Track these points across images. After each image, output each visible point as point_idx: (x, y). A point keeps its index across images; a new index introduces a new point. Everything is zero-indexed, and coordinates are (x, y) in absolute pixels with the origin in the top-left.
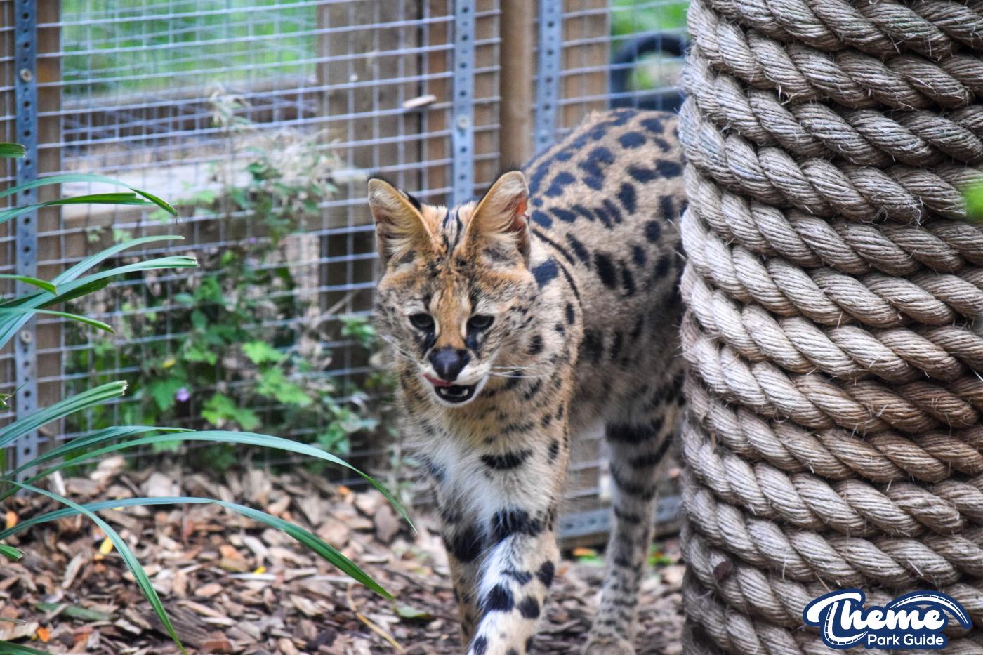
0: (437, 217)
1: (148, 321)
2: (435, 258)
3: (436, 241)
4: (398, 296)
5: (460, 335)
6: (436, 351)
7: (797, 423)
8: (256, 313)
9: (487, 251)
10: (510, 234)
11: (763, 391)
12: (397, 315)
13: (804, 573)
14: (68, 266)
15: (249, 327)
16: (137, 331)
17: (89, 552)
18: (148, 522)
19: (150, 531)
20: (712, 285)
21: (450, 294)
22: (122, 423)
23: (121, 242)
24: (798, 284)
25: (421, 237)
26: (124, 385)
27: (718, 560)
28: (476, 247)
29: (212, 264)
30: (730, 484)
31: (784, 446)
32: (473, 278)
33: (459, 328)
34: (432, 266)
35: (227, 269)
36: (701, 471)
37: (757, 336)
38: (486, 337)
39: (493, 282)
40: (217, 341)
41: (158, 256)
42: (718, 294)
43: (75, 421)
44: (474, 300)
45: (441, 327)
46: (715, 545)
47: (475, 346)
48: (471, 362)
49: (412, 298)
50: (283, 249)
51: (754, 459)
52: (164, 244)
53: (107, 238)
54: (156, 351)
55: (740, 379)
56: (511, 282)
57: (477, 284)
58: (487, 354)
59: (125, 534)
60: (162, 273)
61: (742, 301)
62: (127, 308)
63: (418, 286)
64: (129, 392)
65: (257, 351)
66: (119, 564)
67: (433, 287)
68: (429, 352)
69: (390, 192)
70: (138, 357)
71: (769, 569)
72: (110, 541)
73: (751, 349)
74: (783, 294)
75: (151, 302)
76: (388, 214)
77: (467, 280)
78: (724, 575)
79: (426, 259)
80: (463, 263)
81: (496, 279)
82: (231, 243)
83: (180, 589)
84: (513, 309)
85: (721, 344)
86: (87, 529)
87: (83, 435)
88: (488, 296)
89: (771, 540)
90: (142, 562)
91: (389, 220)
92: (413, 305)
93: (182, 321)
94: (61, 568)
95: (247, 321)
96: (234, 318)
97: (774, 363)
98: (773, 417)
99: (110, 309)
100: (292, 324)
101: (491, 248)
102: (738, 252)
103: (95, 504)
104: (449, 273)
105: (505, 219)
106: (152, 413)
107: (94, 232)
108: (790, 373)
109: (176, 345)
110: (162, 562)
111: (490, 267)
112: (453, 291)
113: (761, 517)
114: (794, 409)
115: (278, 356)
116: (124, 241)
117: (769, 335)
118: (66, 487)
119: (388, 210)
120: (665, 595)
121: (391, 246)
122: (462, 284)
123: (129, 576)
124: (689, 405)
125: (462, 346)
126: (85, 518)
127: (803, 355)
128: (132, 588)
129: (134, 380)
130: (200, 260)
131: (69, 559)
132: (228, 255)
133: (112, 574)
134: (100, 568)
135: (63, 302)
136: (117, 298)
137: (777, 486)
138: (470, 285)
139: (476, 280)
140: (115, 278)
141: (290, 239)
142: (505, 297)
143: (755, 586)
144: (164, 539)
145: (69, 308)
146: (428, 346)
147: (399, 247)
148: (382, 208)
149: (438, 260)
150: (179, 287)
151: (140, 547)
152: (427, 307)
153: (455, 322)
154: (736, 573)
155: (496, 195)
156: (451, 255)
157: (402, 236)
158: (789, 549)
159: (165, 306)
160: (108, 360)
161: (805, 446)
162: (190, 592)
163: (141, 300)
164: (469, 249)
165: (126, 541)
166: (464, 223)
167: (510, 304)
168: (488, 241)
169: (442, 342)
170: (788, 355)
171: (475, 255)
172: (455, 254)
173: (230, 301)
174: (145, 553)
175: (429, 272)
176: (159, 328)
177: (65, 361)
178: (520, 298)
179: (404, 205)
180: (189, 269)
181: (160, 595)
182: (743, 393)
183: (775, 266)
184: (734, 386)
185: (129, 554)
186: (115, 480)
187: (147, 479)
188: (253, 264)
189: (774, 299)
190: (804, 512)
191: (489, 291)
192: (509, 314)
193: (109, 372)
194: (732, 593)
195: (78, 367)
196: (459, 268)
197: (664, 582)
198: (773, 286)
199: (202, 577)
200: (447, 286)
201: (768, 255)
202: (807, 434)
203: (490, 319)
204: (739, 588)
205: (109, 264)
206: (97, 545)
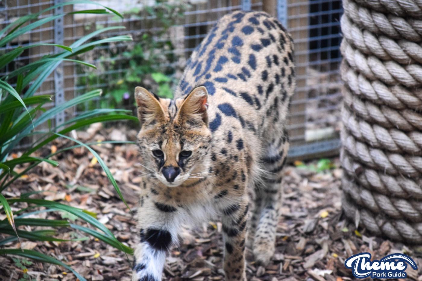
0: (166, 104)
1: (111, 64)
2: (165, 124)
3: (166, 115)
4: (147, 141)
5: (176, 160)
6: (165, 168)
7: (391, 107)
8: (157, 61)
9: (188, 121)
10: (199, 114)
11: (376, 93)
12: (146, 150)
13: (394, 171)
14: (77, 40)
15: (154, 67)
16: (107, 68)
17: (87, 163)
18: (112, 150)
19: (112, 154)
20: (354, 47)
21: (171, 141)
22: (100, 108)
23: (99, 29)
24: (392, 47)
25: (160, 113)
26: (101, 92)
27: (356, 166)
28: (183, 120)
29: (138, 39)
30: (362, 134)
31: (385, 117)
32: (181, 134)
33: (175, 157)
34: (163, 127)
35: (145, 42)
36: (349, 128)
37: (374, 69)
38: (188, 161)
39: (191, 136)
40: (140, 72)
41: (115, 36)
42: (357, 51)
43: (80, 106)
44: (182, 144)
45: (167, 157)
46: (355, 159)
47: (183, 166)
48: (180, 173)
49: (154, 142)
50: (169, 33)
51: (373, 122)
52: (117, 30)
53: (93, 28)
54: (115, 77)
55: (366, 88)
56: (200, 135)
57: (183, 137)
58: (188, 169)
59: (102, 155)
60: (117, 43)
61: (367, 54)
62: (102, 59)
63: (157, 137)
64: (103, 95)
65: (158, 77)
66: (100, 168)
67: (163, 138)
68: (162, 168)
69: (146, 93)
70: (106, 80)
71: (379, 170)
72: (96, 159)
73: (371, 75)
74: (385, 51)
75: (113, 55)
76: (144, 102)
77: (179, 135)
78: (359, 173)
79: (161, 123)
80: (177, 127)
81: (192, 134)
82: (146, 30)
83: (126, 179)
84: (200, 147)
85: (358, 73)
86: (86, 153)
87: (83, 113)
88: (189, 142)
89: (380, 157)
90: (109, 167)
91: (144, 105)
92: (154, 146)
93: (125, 64)
94: (75, 170)
95: (153, 64)
96: (148, 63)
97: (381, 81)
98: (381, 104)
99: (95, 59)
100: (173, 65)
101: (190, 120)
102: (366, 33)
103: (89, 143)
104: (171, 132)
105: (196, 107)
106: (113, 103)
107: (88, 26)
108: (388, 85)
109: (123, 75)
110: (118, 168)
111: (189, 129)
112: (173, 140)
113: (375, 147)
114: (390, 101)
115: (167, 79)
116: (100, 29)
117: (379, 69)
118: (78, 135)
119: (144, 101)
120: (334, 181)
121: (145, 117)
122: (177, 136)
123: (104, 173)
124: (344, 100)
125: (177, 165)
126: (85, 148)
127: (394, 77)
128: (105, 179)
129: (105, 90)
130: (133, 37)
131: (78, 166)
132: (145, 36)
133: (97, 172)
134: (92, 170)
135: (75, 55)
136: (98, 54)
137: (382, 134)
138: (180, 137)
139: (183, 135)
140: (96, 45)
141: (172, 29)
142: (196, 142)
143: (372, 178)
144: (119, 158)
145: (78, 59)
146: (161, 165)
147: (149, 118)
148: (142, 100)
149: (167, 125)
150: (124, 49)
151: (109, 161)
152: (160, 147)
153: (173, 154)
154: (364, 172)
155: (192, 97)
156: (172, 123)
157: (151, 113)
158: (387, 161)
159: (118, 57)
160: (94, 81)
161: (395, 117)
162: (130, 180)
163: (108, 55)
164: (180, 121)
165: (103, 159)
166: (178, 107)
167: (199, 146)
168: (188, 117)
169: (167, 164)
170: (387, 77)
171: (182, 123)
172: (173, 122)
173: (146, 55)
174: (111, 164)
175: (162, 130)
176: (116, 67)
177: (76, 81)
178: (204, 142)
179: (153, 99)
180: (129, 41)
181: (117, 182)
182: (368, 94)
183: (381, 39)
184: (364, 91)
185: (104, 164)
186: (98, 132)
187: (111, 132)
188: (156, 39)
189: (381, 53)
190: (394, 145)
191: (189, 139)
192: (199, 150)
193: (94, 86)
194: (363, 181)
195: (81, 83)
196: (175, 129)
197: (333, 175)
198: (380, 47)
199: (135, 174)
200: (170, 137)
201: (379, 34)
202: (395, 112)
203: (190, 153)
204: (366, 178)
205: (94, 39)
206: (90, 160)
